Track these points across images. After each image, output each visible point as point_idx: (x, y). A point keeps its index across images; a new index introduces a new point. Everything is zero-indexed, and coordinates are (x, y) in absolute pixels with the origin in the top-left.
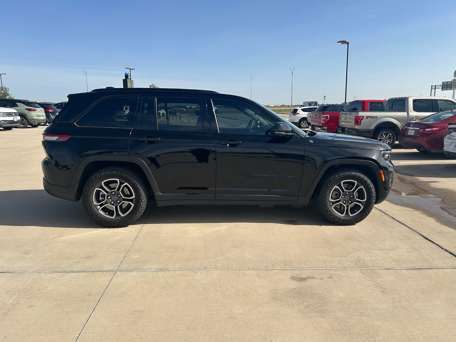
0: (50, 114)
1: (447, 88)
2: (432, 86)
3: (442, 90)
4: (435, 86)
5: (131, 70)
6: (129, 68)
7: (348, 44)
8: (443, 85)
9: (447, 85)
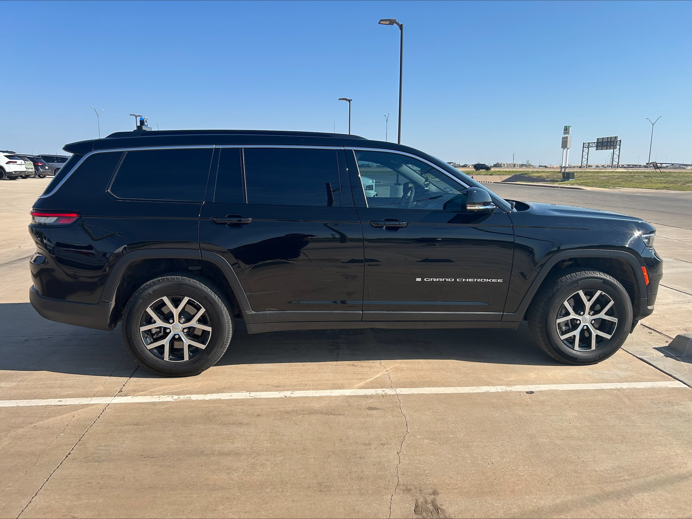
0: (40, 167)
1: (602, 147)
2: (584, 143)
3: (597, 150)
4: (589, 143)
5: (138, 117)
6: (135, 115)
7: (350, 102)
8: (597, 143)
9: (603, 142)
